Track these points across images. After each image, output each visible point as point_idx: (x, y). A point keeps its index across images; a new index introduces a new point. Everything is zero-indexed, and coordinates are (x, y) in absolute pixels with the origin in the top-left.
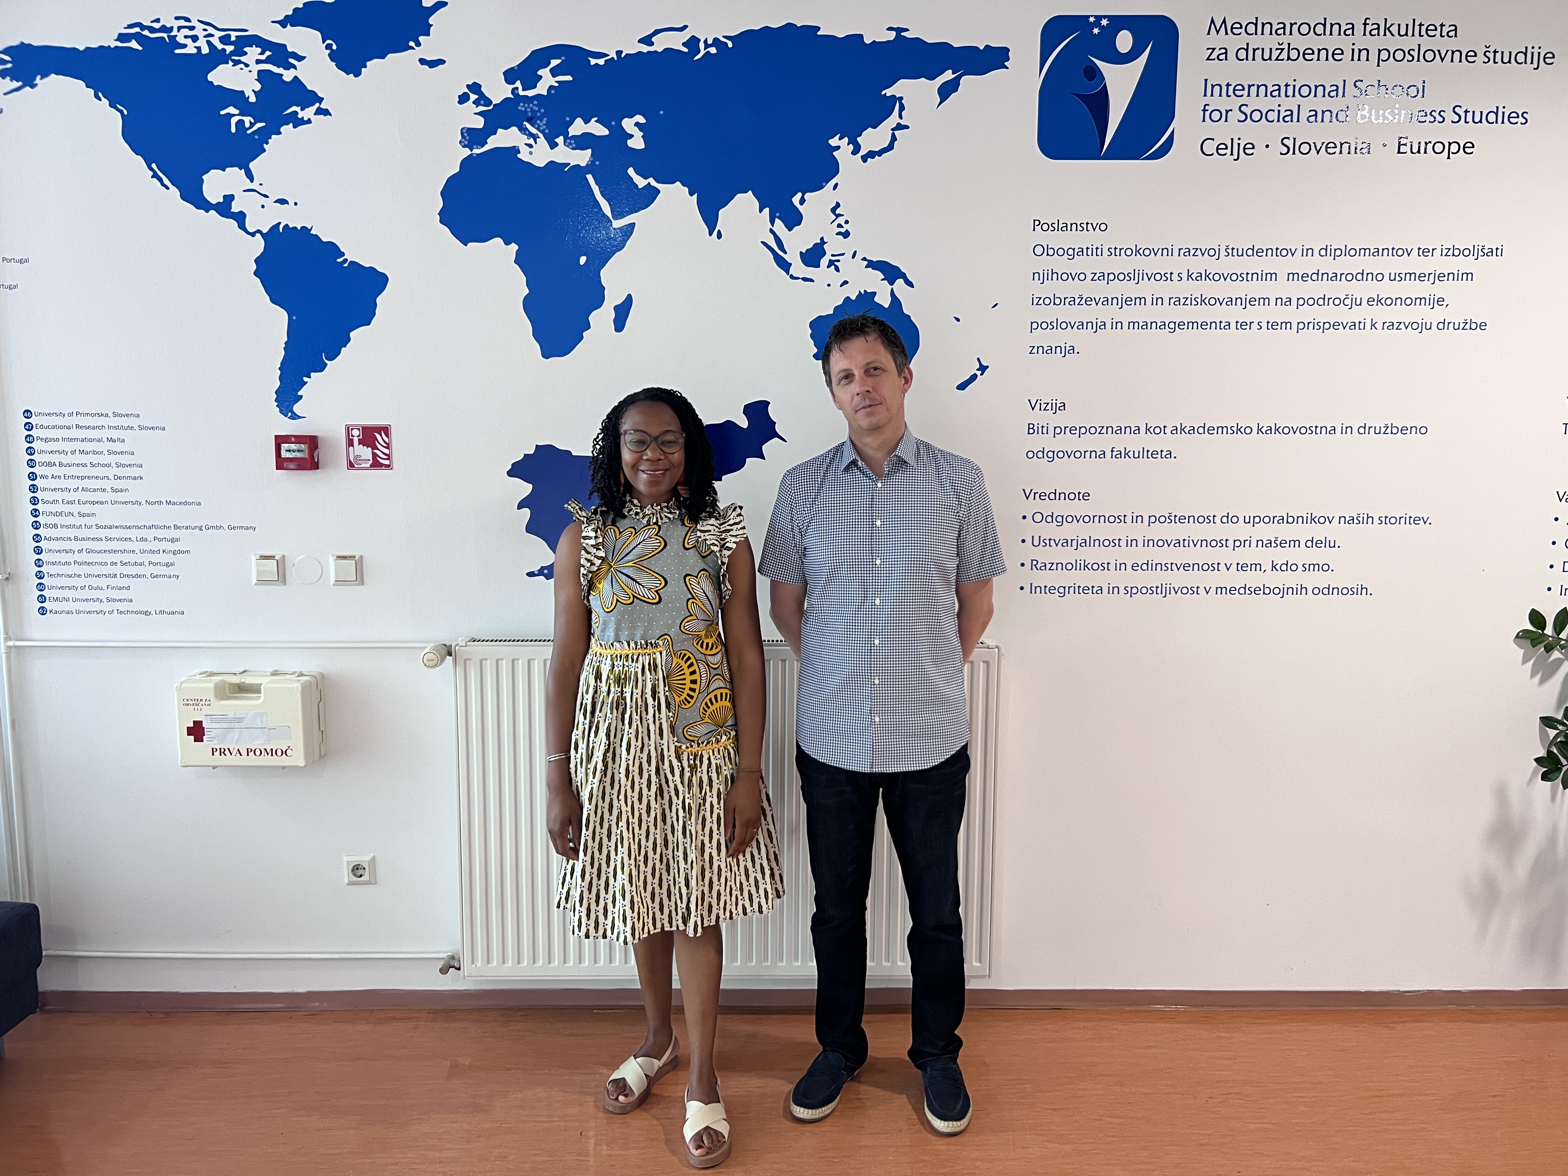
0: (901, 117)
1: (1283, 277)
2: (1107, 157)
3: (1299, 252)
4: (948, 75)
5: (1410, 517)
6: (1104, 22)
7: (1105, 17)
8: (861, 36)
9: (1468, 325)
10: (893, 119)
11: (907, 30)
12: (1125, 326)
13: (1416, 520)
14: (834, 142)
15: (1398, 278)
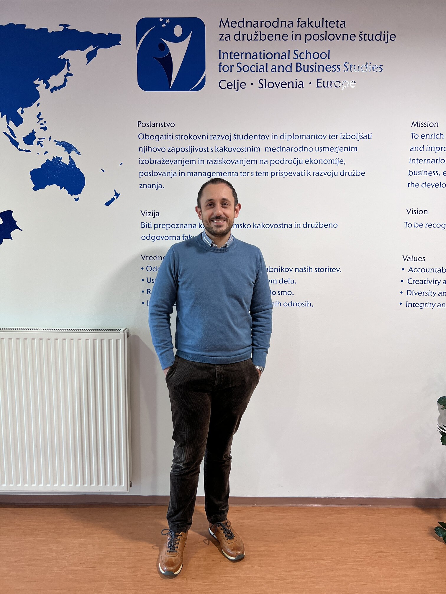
0: (69, 70)
1: (263, 149)
2: (173, 90)
3: (270, 137)
4: (91, 48)
5: (330, 268)
6: (168, 21)
7: (168, 18)
8: (46, 29)
9: (356, 173)
10: (65, 71)
11: (69, 26)
12: (186, 174)
13: (333, 270)
14: (36, 82)
15: (320, 150)
